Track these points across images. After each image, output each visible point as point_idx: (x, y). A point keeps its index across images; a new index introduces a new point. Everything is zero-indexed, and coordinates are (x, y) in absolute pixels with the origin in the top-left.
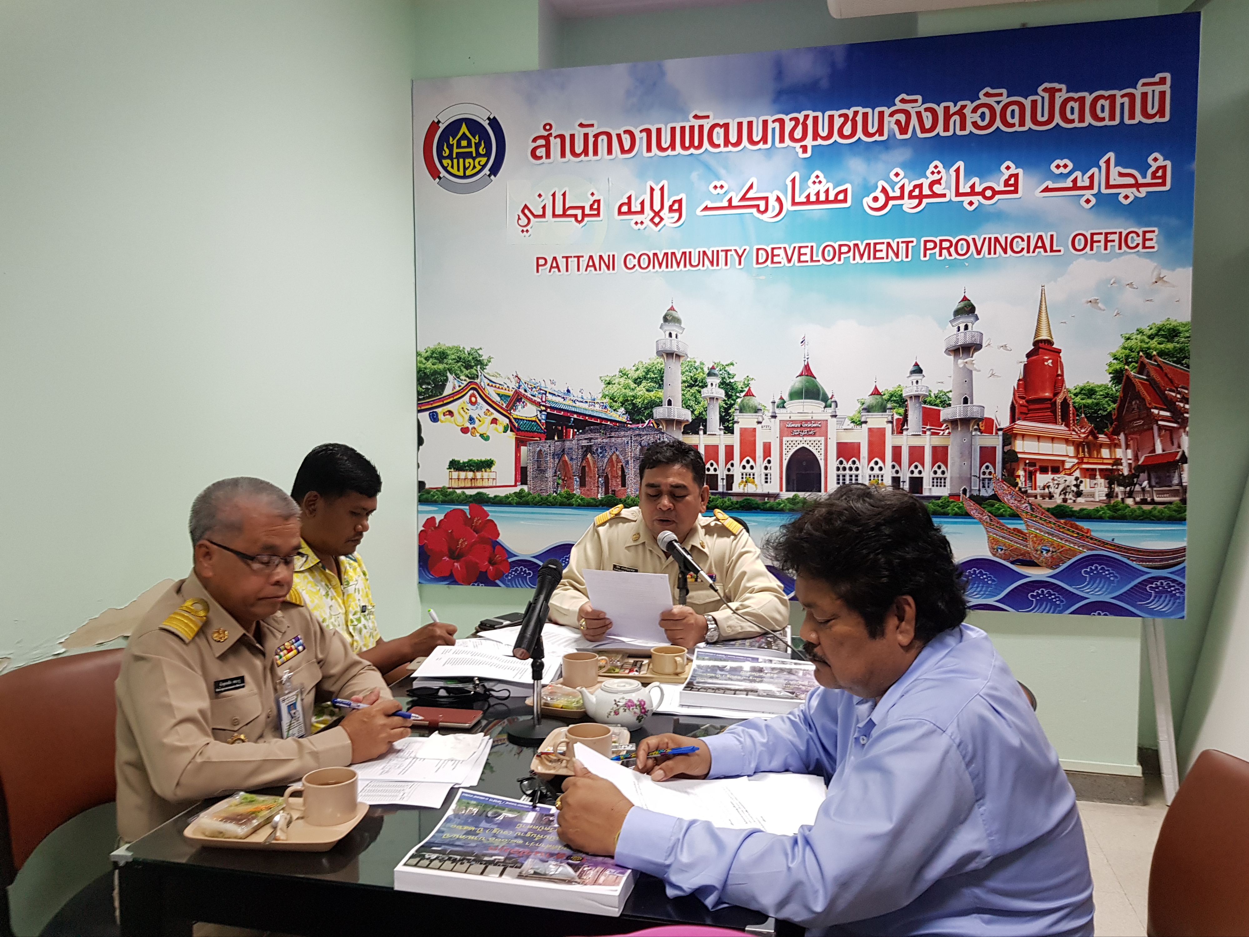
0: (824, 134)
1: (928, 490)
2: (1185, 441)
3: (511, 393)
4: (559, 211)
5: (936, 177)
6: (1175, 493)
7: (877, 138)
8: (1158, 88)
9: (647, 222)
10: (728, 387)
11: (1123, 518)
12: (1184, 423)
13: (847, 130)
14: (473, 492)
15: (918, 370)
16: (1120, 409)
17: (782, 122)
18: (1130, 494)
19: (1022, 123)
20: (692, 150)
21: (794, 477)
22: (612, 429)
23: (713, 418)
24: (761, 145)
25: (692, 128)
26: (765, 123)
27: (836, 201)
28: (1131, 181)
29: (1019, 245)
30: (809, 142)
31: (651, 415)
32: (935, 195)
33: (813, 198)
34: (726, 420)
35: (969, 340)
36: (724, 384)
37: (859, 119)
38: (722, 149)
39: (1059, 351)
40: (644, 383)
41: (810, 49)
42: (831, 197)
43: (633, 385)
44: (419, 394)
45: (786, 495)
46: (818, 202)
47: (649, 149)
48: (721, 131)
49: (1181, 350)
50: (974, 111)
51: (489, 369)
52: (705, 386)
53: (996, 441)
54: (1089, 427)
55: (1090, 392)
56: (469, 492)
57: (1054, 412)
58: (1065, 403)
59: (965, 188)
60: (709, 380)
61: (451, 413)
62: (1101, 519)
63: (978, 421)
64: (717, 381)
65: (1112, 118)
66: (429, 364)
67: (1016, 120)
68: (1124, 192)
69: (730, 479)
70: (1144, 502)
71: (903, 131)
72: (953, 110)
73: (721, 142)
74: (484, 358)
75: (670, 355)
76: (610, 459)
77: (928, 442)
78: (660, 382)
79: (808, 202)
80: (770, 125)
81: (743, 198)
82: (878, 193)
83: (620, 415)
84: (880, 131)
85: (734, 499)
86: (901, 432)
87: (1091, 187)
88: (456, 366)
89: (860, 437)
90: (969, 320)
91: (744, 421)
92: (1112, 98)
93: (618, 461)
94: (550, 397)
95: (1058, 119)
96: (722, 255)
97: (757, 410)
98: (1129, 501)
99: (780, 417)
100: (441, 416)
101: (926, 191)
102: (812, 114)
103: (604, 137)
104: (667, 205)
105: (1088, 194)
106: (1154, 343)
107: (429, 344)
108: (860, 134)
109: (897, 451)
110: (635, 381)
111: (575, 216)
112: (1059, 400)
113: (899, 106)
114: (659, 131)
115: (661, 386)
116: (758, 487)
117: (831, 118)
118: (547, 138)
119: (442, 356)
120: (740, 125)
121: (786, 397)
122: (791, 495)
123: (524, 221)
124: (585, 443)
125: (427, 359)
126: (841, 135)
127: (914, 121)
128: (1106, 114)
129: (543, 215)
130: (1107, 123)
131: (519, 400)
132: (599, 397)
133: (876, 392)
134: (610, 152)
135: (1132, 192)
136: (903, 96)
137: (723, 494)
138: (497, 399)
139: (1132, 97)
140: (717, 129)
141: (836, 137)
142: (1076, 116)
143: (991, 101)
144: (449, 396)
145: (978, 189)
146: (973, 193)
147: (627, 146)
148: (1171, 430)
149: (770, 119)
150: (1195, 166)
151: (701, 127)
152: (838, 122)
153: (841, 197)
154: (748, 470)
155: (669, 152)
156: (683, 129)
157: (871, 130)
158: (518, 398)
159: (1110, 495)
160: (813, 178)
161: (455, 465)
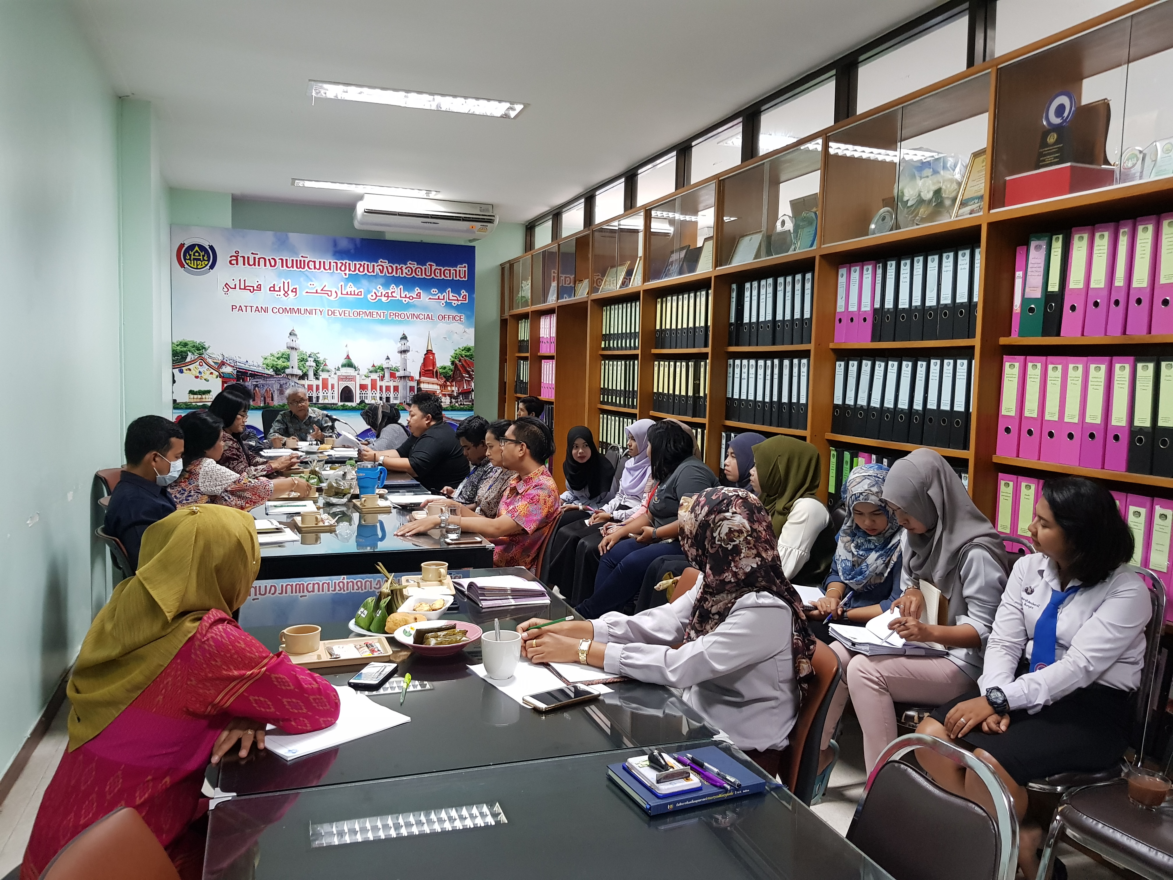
0: (353, 270)
1: (392, 401)
2: (473, 384)
3: (220, 362)
4: (242, 287)
5: (393, 290)
6: (470, 401)
7: (372, 274)
8: (464, 269)
9: (282, 295)
10: (316, 362)
11: (455, 410)
12: (472, 380)
13: (361, 270)
14: (201, 404)
15: (388, 358)
16: (454, 374)
17: (336, 263)
18: (457, 402)
19: (422, 275)
20: (301, 269)
21: (343, 397)
22: (267, 378)
23: (311, 374)
24: (329, 271)
25: (300, 261)
26: (330, 262)
27: (358, 295)
28: (455, 298)
29: (421, 317)
30: (347, 272)
31: (284, 372)
32: (393, 296)
33: (349, 293)
34: (316, 375)
35: (405, 349)
36: (315, 361)
37: (366, 266)
38: (313, 270)
39: (434, 354)
40: (281, 359)
41: (347, 238)
42: (356, 293)
43: (276, 360)
44: (173, 361)
45: (340, 404)
46: (351, 294)
47: (282, 267)
48: (313, 263)
49: (472, 355)
50: (406, 268)
51: (208, 351)
52: (307, 361)
53: (414, 384)
54: (444, 379)
55: (445, 368)
56: (199, 404)
57: (433, 374)
58: (437, 372)
59: (403, 295)
60: (309, 359)
61: (190, 370)
62: (448, 410)
63: (408, 377)
64: (312, 359)
65: (450, 277)
66: (178, 348)
67: (420, 274)
68: (454, 302)
69: (318, 398)
70: (461, 404)
71: (382, 272)
72: (399, 267)
73: (312, 267)
74: (207, 346)
75: (292, 348)
76: (266, 390)
77: (392, 384)
78: (288, 359)
79: (347, 294)
80: (332, 264)
81: (322, 290)
82: (373, 294)
83: (271, 372)
84: (373, 271)
85: (320, 406)
86: (382, 380)
87: (444, 299)
88: (192, 349)
89: (368, 382)
90: (405, 341)
91: (323, 375)
92: (450, 270)
93: (270, 390)
94: (238, 364)
95: (433, 275)
96: (314, 311)
97: (328, 371)
98: (457, 404)
99: (338, 374)
100: (184, 371)
101: (390, 295)
102: (348, 262)
103: (263, 260)
104: (291, 289)
105: (443, 301)
106: (463, 352)
107: (177, 339)
108: (366, 271)
109: (381, 387)
110: (277, 358)
111: (250, 290)
112: (435, 370)
113: (380, 263)
114: (286, 260)
115: (288, 361)
116: (329, 401)
117: (355, 264)
118: (237, 257)
119: (185, 345)
120: (320, 262)
121: (340, 367)
122: (342, 403)
123: (226, 290)
124: (255, 383)
125: (177, 345)
126: (359, 271)
127: (385, 269)
128: (448, 275)
129: (235, 288)
130: (448, 278)
131: (224, 365)
132: (261, 365)
133: (374, 366)
134: (265, 266)
135: (456, 302)
136: (381, 260)
137: (315, 404)
138: (213, 364)
139: (456, 271)
140: (311, 263)
141: (357, 271)
142: (439, 275)
143: (411, 266)
144: (189, 362)
145: (408, 296)
146: (406, 297)
147: (273, 264)
148: (469, 381)
149: (332, 262)
150: (475, 296)
151: (304, 261)
152: (358, 266)
153: (360, 294)
154: (325, 394)
155: (291, 269)
156: (297, 260)
157: (370, 271)
158: (223, 363)
159: (451, 403)
160: (349, 285)
161: (191, 392)
